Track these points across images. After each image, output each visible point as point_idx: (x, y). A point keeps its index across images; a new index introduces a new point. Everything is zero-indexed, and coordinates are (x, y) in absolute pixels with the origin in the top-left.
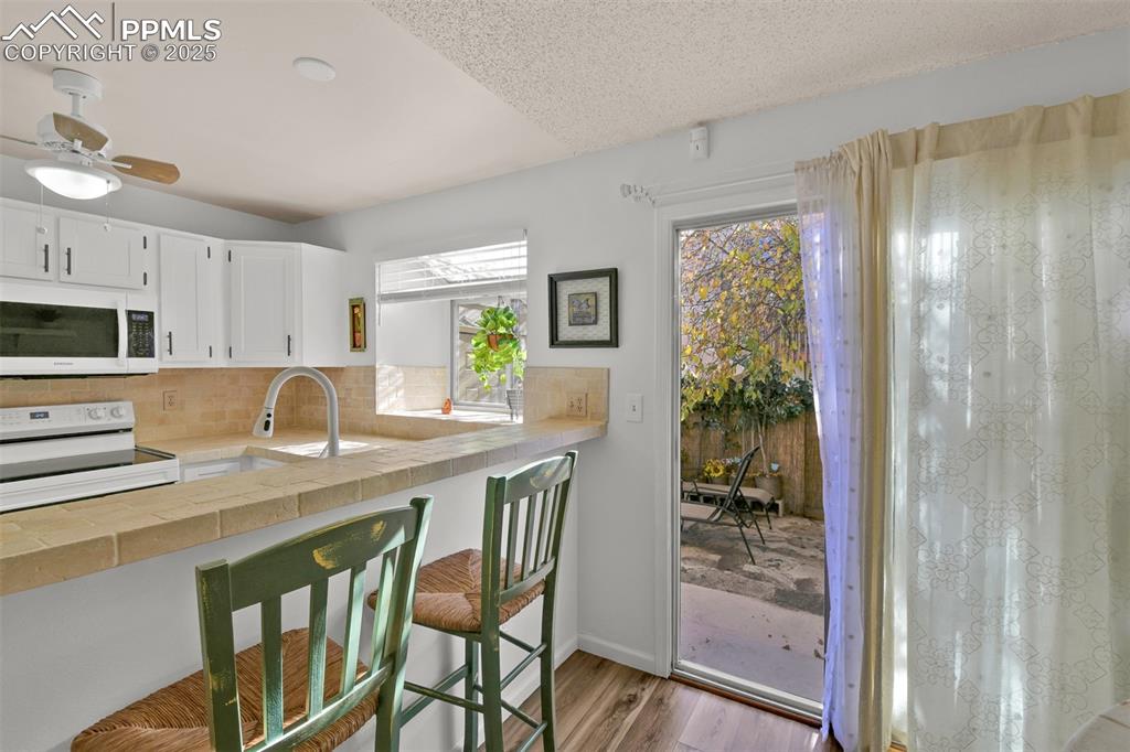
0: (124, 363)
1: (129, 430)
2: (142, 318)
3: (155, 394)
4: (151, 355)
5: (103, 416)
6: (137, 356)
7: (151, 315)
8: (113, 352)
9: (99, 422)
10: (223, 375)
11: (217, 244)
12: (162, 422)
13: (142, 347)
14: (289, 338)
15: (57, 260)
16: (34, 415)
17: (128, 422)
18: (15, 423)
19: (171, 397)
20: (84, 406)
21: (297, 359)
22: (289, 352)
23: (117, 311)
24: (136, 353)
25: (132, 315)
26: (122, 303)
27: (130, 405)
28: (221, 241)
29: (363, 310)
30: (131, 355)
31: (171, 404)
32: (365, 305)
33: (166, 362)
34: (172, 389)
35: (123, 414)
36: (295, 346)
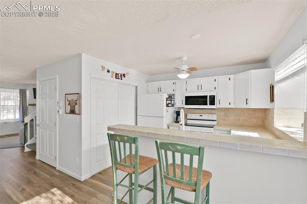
0: (209, 106)
1: (216, 121)
2: (212, 97)
3: (223, 113)
4: (214, 105)
5: (210, 117)
6: (212, 105)
7: (214, 96)
8: (207, 104)
10: (240, 110)
11: (232, 77)
12: (224, 120)
13: (212, 102)
14: (247, 100)
15: (200, 87)
16: (200, 116)
17: (215, 119)
18: (197, 116)
19: (226, 114)
20: (208, 115)
21: (249, 106)
22: (247, 104)
23: (207, 96)
24: (211, 104)
25: (210, 96)
26: (208, 94)
27: (216, 115)
28: (233, 76)
29: (272, 88)
30: (211, 105)
31: (226, 116)
32: (273, 86)
33: (219, 106)
34: (226, 112)
35: (215, 117)
36: (249, 102)
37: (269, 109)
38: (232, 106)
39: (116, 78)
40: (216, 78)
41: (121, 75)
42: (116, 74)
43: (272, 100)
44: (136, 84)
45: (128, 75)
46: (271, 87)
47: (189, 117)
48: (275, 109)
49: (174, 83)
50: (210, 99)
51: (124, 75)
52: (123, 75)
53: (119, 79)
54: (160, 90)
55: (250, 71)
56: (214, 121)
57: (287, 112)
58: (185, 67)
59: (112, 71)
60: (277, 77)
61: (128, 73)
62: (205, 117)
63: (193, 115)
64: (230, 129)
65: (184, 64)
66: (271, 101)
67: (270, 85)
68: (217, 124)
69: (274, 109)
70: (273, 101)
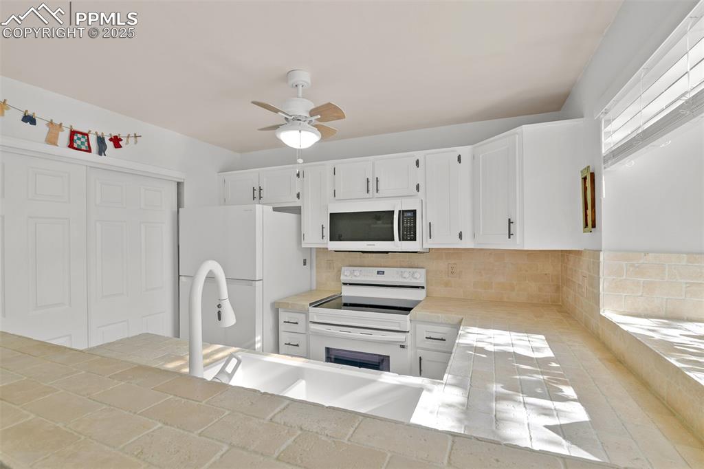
0: (397, 245)
1: (423, 287)
2: (408, 215)
3: (442, 265)
4: (414, 239)
5: (407, 277)
6: (406, 240)
7: (414, 212)
9: (405, 280)
10: (491, 254)
11: (465, 151)
12: (447, 284)
13: (409, 233)
14: (510, 222)
15: (373, 186)
16: (378, 273)
17: (421, 282)
18: (370, 275)
19: (452, 268)
20: (402, 269)
21: (518, 242)
22: (510, 235)
23: (393, 211)
24: (403, 238)
25: (402, 213)
26: (396, 206)
27: (423, 271)
28: (468, 148)
29: (590, 181)
30: (403, 240)
31: (452, 273)
32: (592, 175)
33: (429, 244)
34: (453, 262)
35: (419, 277)
36: (516, 228)
37: (578, 253)
38: (467, 243)
39: (71, 146)
40: (419, 155)
41: (101, 140)
42: (73, 133)
43: (590, 222)
44: (179, 176)
45: (136, 142)
46: (585, 179)
47: (345, 278)
48: (602, 253)
49: (298, 175)
50: (403, 222)
51: (116, 141)
52: (111, 140)
53: (89, 150)
54: (258, 194)
55: (518, 130)
56: (418, 287)
57: (641, 261)
58: (301, 107)
59: (51, 122)
60: (609, 140)
61: (136, 136)
62: (391, 276)
63: (357, 271)
64: (461, 317)
65: (300, 95)
66: (586, 225)
67: (582, 172)
68: (427, 296)
69: (596, 253)
70: (594, 226)
